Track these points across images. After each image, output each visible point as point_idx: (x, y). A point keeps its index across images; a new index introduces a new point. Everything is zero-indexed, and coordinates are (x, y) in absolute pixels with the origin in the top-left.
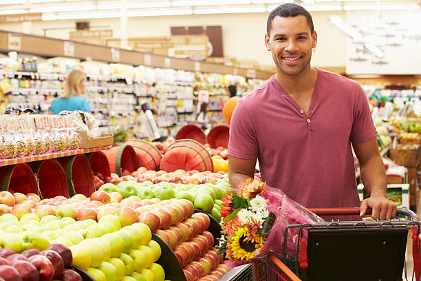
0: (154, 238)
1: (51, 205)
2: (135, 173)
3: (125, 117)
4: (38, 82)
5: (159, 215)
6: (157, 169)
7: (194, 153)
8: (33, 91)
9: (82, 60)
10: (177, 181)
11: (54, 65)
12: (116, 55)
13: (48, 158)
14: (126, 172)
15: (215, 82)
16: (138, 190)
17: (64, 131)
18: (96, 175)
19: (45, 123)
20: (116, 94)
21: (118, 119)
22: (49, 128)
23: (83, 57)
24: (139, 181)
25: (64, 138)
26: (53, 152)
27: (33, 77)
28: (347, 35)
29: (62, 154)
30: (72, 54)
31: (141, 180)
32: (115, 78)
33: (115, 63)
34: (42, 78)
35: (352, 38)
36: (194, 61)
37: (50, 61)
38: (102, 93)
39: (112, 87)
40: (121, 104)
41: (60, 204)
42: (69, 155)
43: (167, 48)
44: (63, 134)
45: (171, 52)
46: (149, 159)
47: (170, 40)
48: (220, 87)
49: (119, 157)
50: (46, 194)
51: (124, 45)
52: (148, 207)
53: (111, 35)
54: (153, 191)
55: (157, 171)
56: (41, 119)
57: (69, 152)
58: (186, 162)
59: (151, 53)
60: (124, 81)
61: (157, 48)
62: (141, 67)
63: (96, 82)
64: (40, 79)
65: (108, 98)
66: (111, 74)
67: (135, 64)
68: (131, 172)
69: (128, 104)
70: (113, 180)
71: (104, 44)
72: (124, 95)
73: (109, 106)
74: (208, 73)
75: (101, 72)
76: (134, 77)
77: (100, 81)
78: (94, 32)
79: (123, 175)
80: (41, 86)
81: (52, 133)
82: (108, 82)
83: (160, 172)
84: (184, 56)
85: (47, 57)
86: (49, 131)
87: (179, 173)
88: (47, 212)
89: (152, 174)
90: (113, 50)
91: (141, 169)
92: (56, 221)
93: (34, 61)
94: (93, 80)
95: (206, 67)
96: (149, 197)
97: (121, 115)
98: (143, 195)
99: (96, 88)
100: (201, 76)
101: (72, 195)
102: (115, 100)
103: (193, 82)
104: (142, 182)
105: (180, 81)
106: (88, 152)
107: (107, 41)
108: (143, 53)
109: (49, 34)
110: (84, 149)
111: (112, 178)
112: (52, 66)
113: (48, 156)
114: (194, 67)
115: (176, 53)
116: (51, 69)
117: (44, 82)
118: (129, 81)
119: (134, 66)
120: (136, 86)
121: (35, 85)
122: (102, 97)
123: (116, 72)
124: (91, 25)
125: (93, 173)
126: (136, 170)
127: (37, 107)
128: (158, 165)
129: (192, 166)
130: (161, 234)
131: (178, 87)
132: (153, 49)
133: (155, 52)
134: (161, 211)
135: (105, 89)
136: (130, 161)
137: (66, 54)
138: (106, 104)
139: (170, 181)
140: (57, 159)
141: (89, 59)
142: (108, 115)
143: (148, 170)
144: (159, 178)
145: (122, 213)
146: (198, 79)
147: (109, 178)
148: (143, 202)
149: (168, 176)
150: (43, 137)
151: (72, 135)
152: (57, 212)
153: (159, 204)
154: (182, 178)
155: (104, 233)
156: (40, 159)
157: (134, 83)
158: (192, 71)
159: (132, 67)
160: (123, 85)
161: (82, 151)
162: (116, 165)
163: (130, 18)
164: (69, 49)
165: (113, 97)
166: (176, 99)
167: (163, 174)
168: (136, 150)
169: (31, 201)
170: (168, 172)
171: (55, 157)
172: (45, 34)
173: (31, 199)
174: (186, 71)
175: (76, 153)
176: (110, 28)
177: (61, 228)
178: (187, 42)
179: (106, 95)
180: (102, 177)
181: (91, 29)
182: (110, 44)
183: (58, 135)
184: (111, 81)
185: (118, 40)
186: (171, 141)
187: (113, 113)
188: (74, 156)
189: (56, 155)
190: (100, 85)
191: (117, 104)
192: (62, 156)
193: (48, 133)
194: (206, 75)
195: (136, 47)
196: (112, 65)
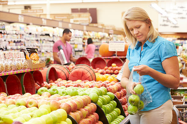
0: (69, 117)
1: (13, 99)
2: (56, 82)
3: (49, 53)
4: (6, 35)
5: (71, 104)
6: (67, 79)
7: (86, 71)
8: (3, 39)
9: (28, 24)
10: (78, 86)
11: (14, 27)
12: (45, 22)
13: (11, 74)
14: (51, 81)
15: (93, 36)
16: (59, 91)
17: (20, 60)
18: (36, 82)
19: (10, 55)
20: (44, 42)
21: (45, 54)
22: (12, 58)
23: (28, 23)
24: (58, 86)
25: (20, 63)
26: (14, 70)
27: (3, 33)
28: (160, 13)
29: (19, 72)
30: (23, 21)
31: (60, 85)
32: (44, 33)
33: (44, 26)
34: (7, 33)
35: (162, 14)
36: (83, 25)
37: (12, 25)
38: (37, 41)
39: (43, 38)
40: (47, 46)
41: (18, 98)
42: (22, 72)
43: (69, 19)
44: (19, 61)
45: (72, 21)
46: (63, 74)
47: (71, 15)
48: (96, 38)
49: (48, 73)
50: (10, 93)
51: (48, 17)
52: (64, 100)
53: (43, 12)
54: (66, 91)
55: (67, 81)
56: (8, 54)
57: (22, 70)
58: (82, 76)
59: (62, 21)
60: (48, 35)
61: (65, 19)
62: (57, 28)
63: (35, 35)
64: (6, 34)
65: (41, 43)
66: (42, 32)
67: (54, 26)
68: (54, 81)
69: (51, 46)
70: (45, 85)
71: (39, 16)
72: (49, 42)
73: (41, 47)
74: (90, 31)
75: (37, 30)
76: (54, 33)
77: (36, 35)
78: (34, 10)
79: (50, 83)
80: (7, 37)
81: (13, 61)
82: (41, 35)
83: (69, 81)
84: (78, 23)
85: (10, 23)
86: (12, 60)
87: (79, 82)
88: (11, 103)
89: (65, 82)
90: (43, 20)
91: (59, 79)
92: (16, 108)
93: (4, 24)
94: (33, 35)
95: (89, 28)
96: (65, 94)
97: (47, 52)
98: (61, 93)
99: (35, 38)
100: (87, 33)
101: (24, 93)
102: (44, 44)
103: (83, 36)
104: (60, 86)
105: (76, 35)
106: (32, 70)
107: (40, 15)
108: (58, 21)
109: (11, 11)
110: (30, 69)
111: (44, 84)
112: (12, 27)
113: (11, 73)
114: (83, 28)
115: (74, 21)
116: (12, 29)
117: (8, 35)
118: (51, 35)
119: (54, 28)
120: (55, 37)
121: (4, 36)
122: (37, 43)
123: (44, 30)
124: (32, 7)
125: (34, 81)
126: (56, 80)
127: (5, 48)
128: (67, 77)
129: (85, 78)
130: (72, 115)
131: (75, 38)
132: (63, 19)
133: (64, 21)
134: (72, 102)
135: (39, 39)
136: (54, 75)
137: (20, 21)
138: (39, 46)
139: (75, 86)
140: (16, 74)
141: (31, 24)
142: (40, 52)
143: (63, 80)
144: (69, 84)
145: (51, 103)
146: (85, 34)
147: (43, 84)
148: (61, 97)
149: (73, 83)
150: (9, 63)
151: (24, 62)
152: (16, 103)
153: (70, 99)
154: (81, 84)
155: (42, 115)
156: (7, 74)
157: (53, 36)
158: (82, 30)
159: (52, 28)
160: (48, 37)
161: (29, 70)
162: (47, 77)
163: (51, 4)
164: (21, 19)
165: (43, 43)
166: (74, 44)
167: (70, 82)
168: (56, 70)
169: (2, 97)
170: (73, 81)
171: (15, 73)
172: (9, 11)
173: (2, 95)
174: (79, 30)
175: (26, 71)
176: (41, 9)
177: (19, 112)
178: (80, 16)
179: (39, 42)
180: (39, 84)
181: (32, 9)
182: (42, 17)
183: (16, 62)
184: (42, 35)
185: (45, 15)
186: (72, 65)
187: (43, 51)
188: (25, 73)
189: (15, 72)
190: (36, 37)
191: (45, 46)
192: (19, 73)
193: (11, 61)
194: (89, 32)
195: (55, 18)
196: (42, 27)
